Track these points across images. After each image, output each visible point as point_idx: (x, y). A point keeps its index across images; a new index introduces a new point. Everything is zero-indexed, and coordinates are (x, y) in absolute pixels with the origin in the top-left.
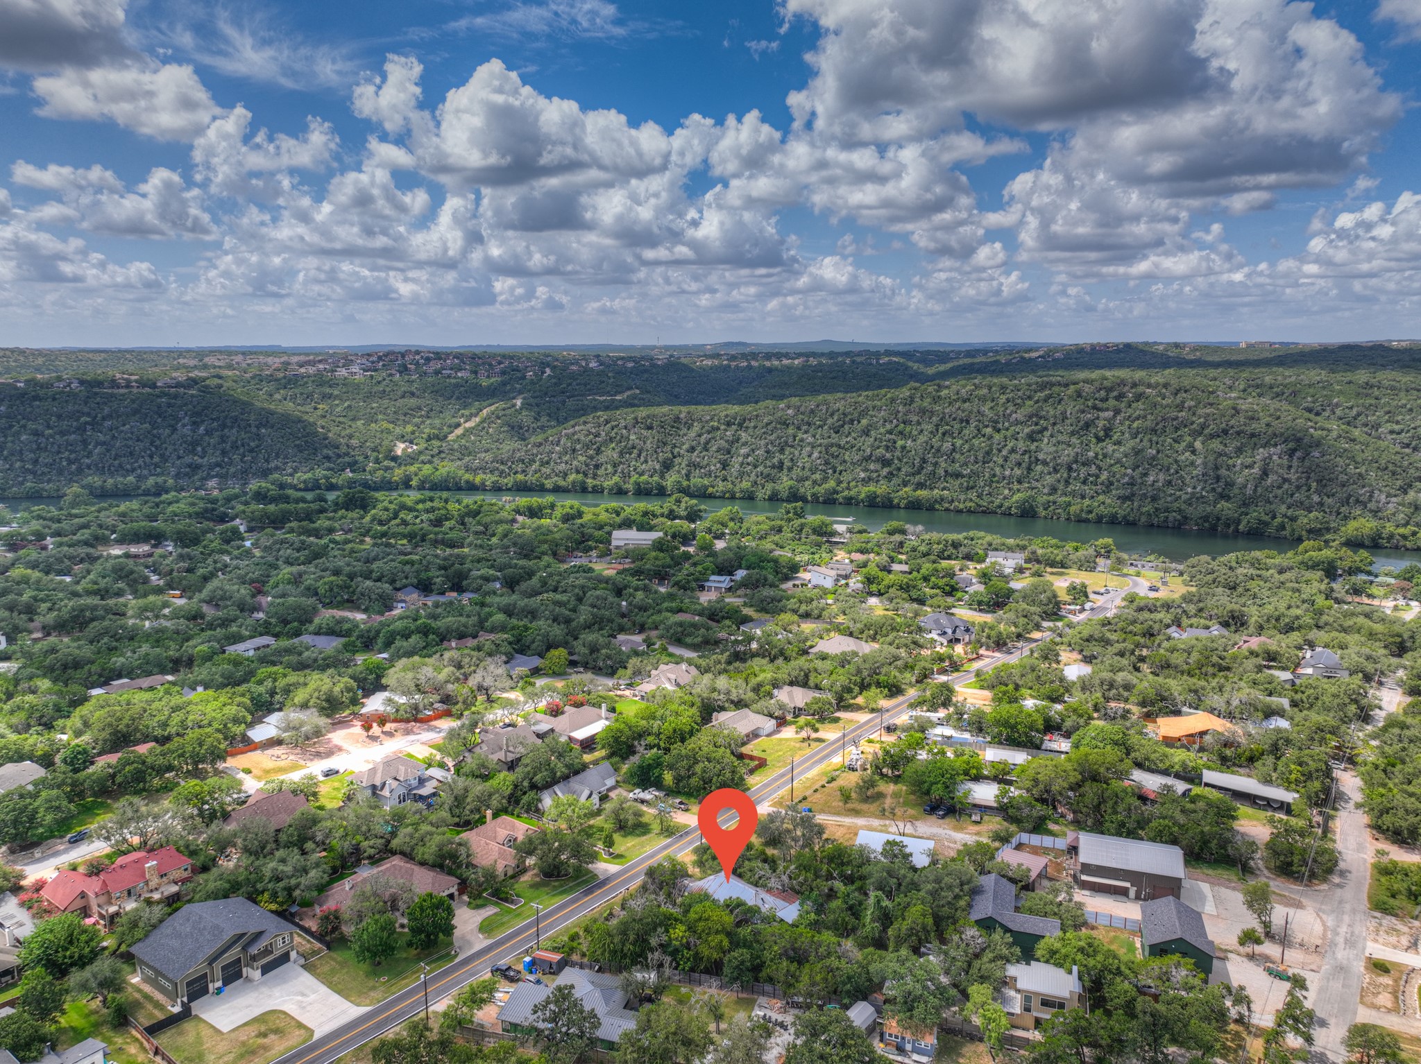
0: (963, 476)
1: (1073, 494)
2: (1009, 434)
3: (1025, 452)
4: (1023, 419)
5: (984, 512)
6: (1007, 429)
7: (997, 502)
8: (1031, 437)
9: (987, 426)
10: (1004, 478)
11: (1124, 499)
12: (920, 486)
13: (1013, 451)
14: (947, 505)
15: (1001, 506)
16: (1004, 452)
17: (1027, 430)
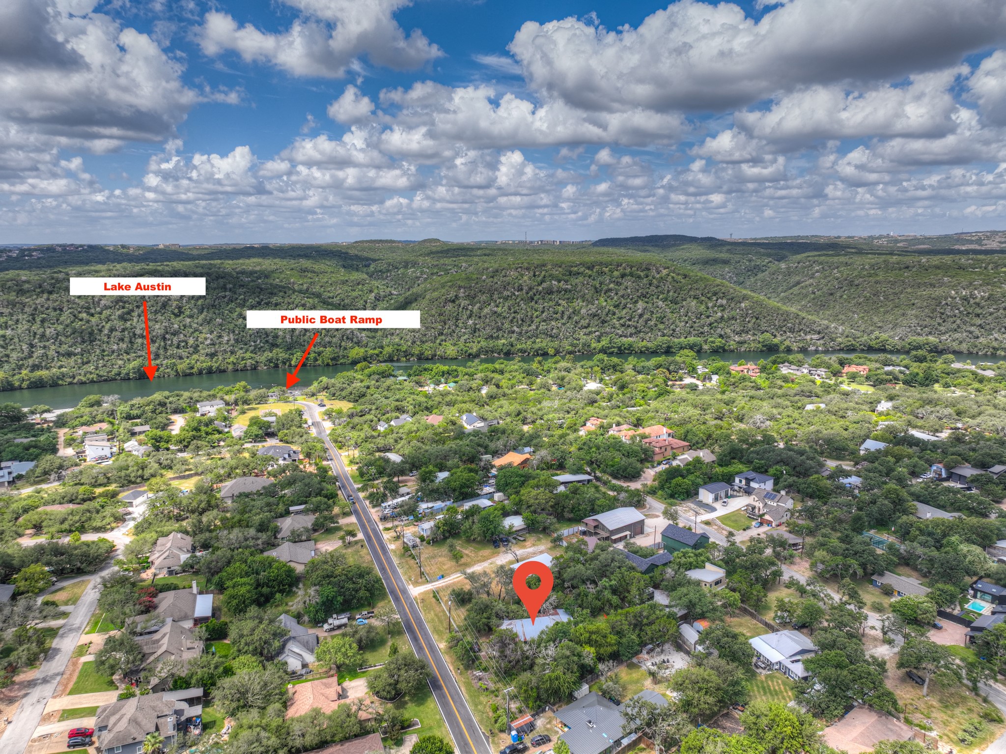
0: (75, 355)
1: (172, 356)
2: (103, 317)
3: (123, 330)
4: (111, 305)
5: (105, 380)
6: (100, 313)
7: (115, 370)
8: (122, 318)
9: (80, 312)
10: (113, 352)
11: (212, 355)
12: (35, 367)
13: (112, 330)
14: (69, 380)
15: (119, 374)
16: (106, 332)
17: (119, 312)
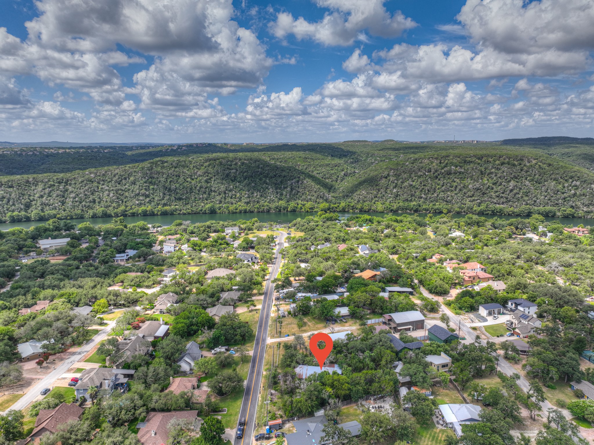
0: (183, 199)
1: (228, 203)
2: (197, 180)
3: (206, 188)
4: (202, 174)
5: (195, 213)
6: (197, 179)
7: (200, 209)
8: (207, 181)
9: (187, 178)
10: (200, 199)
11: (247, 203)
12: (165, 205)
13: (201, 187)
14: (179, 212)
15: (201, 210)
16: (198, 188)
17: (205, 179)
